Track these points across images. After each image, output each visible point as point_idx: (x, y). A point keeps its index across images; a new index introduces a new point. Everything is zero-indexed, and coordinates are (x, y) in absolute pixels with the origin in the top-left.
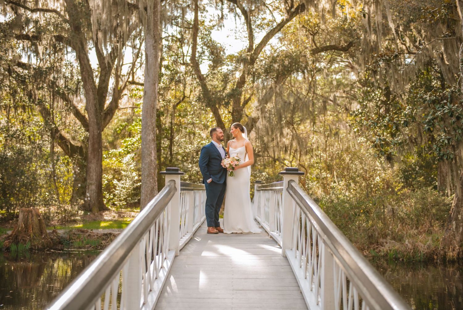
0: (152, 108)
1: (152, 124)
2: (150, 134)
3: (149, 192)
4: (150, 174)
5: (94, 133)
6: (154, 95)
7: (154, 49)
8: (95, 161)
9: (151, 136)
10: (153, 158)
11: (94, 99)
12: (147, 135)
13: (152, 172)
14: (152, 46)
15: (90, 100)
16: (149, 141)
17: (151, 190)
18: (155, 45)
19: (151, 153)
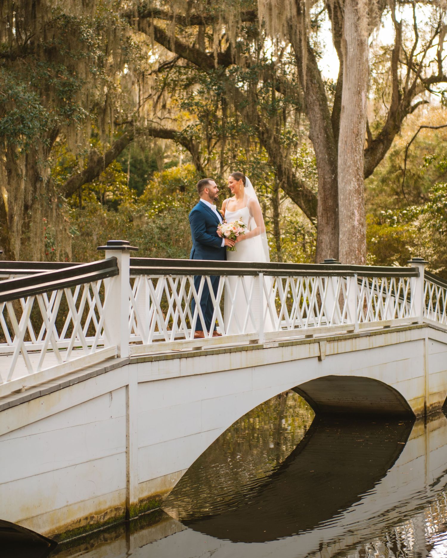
0: (354, 136)
1: (355, 163)
2: (350, 181)
5: (324, 179)
6: (358, 113)
8: (330, 229)
9: (352, 185)
10: (356, 223)
11: (324, 119)
12: (346, 183)
13: (354, 248)
15: (316, 120)
19: (353, 214)
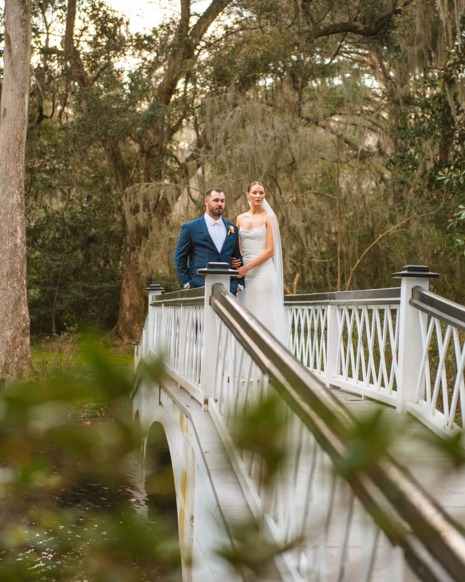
0: (17, 143)
1: (18, 173)
2: (13, 193)
3: (11, 307)
4: (13, 272)
6: (22, 118)
7: (23, 26)
9: (15, 198)
10: (19, 241)
13: (17, 269)
14: (18, 20)
16: (12, 208)
17: (16, 303)
18: (25, 17)
19: (16, 231)
